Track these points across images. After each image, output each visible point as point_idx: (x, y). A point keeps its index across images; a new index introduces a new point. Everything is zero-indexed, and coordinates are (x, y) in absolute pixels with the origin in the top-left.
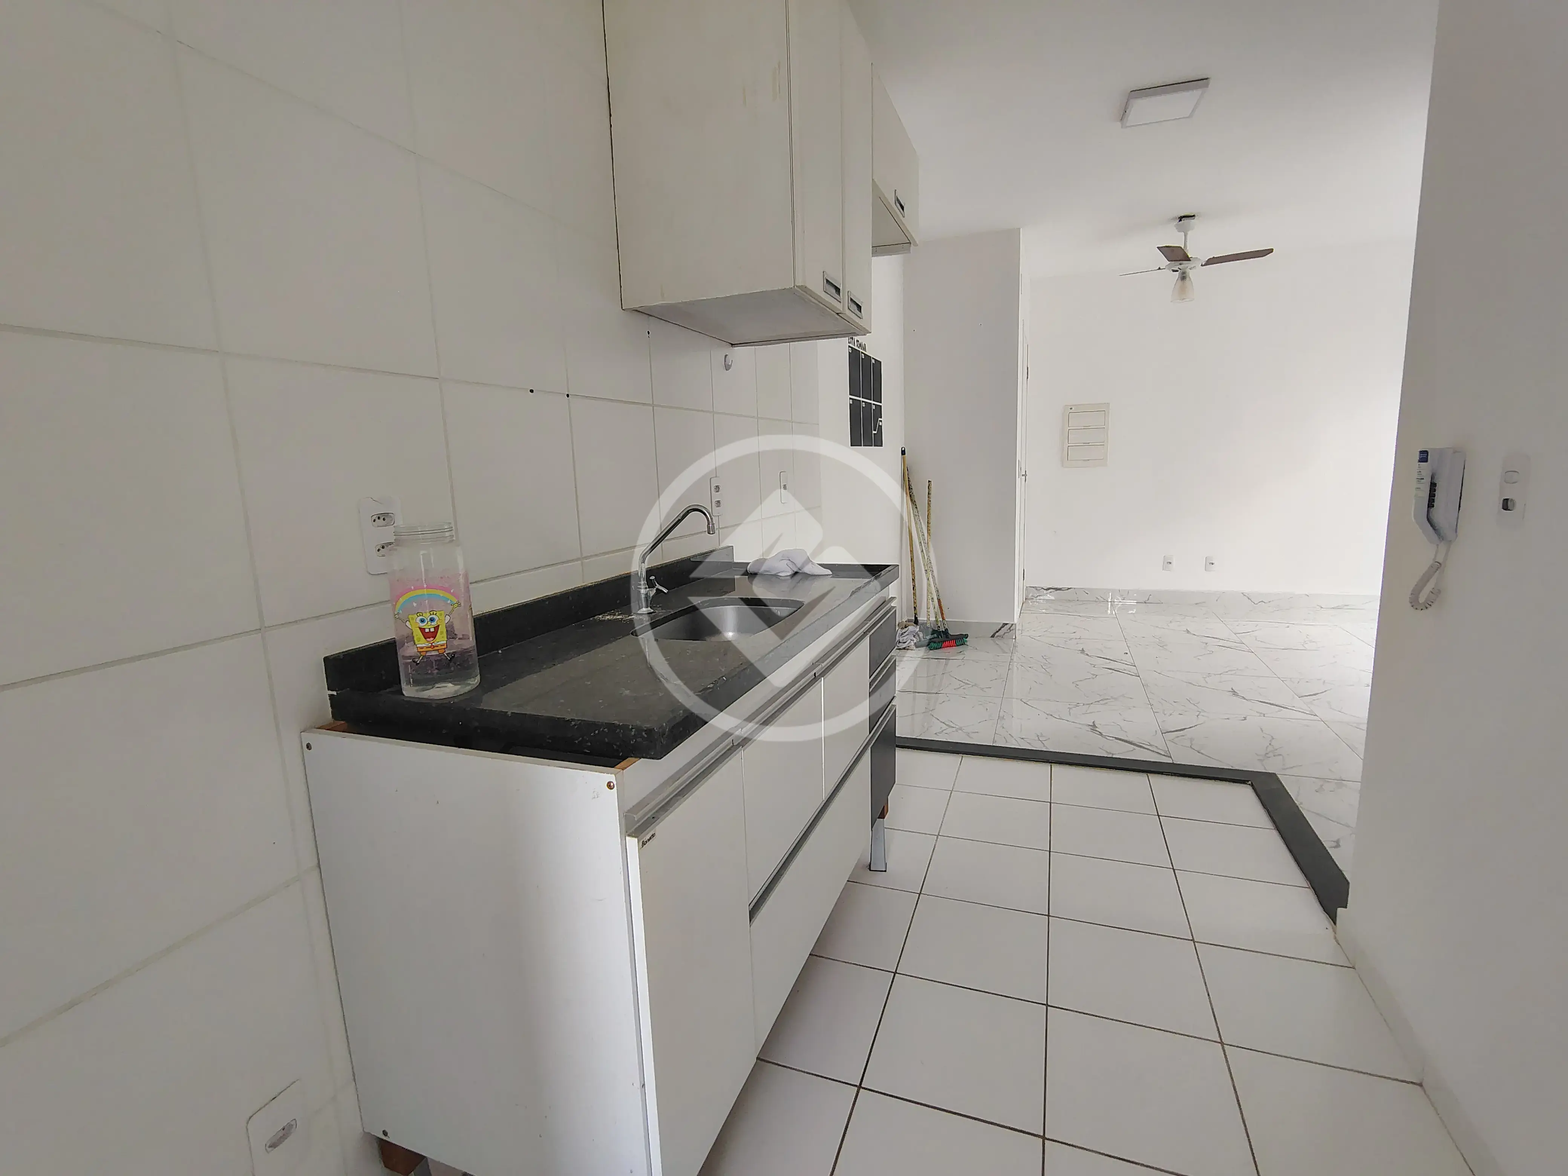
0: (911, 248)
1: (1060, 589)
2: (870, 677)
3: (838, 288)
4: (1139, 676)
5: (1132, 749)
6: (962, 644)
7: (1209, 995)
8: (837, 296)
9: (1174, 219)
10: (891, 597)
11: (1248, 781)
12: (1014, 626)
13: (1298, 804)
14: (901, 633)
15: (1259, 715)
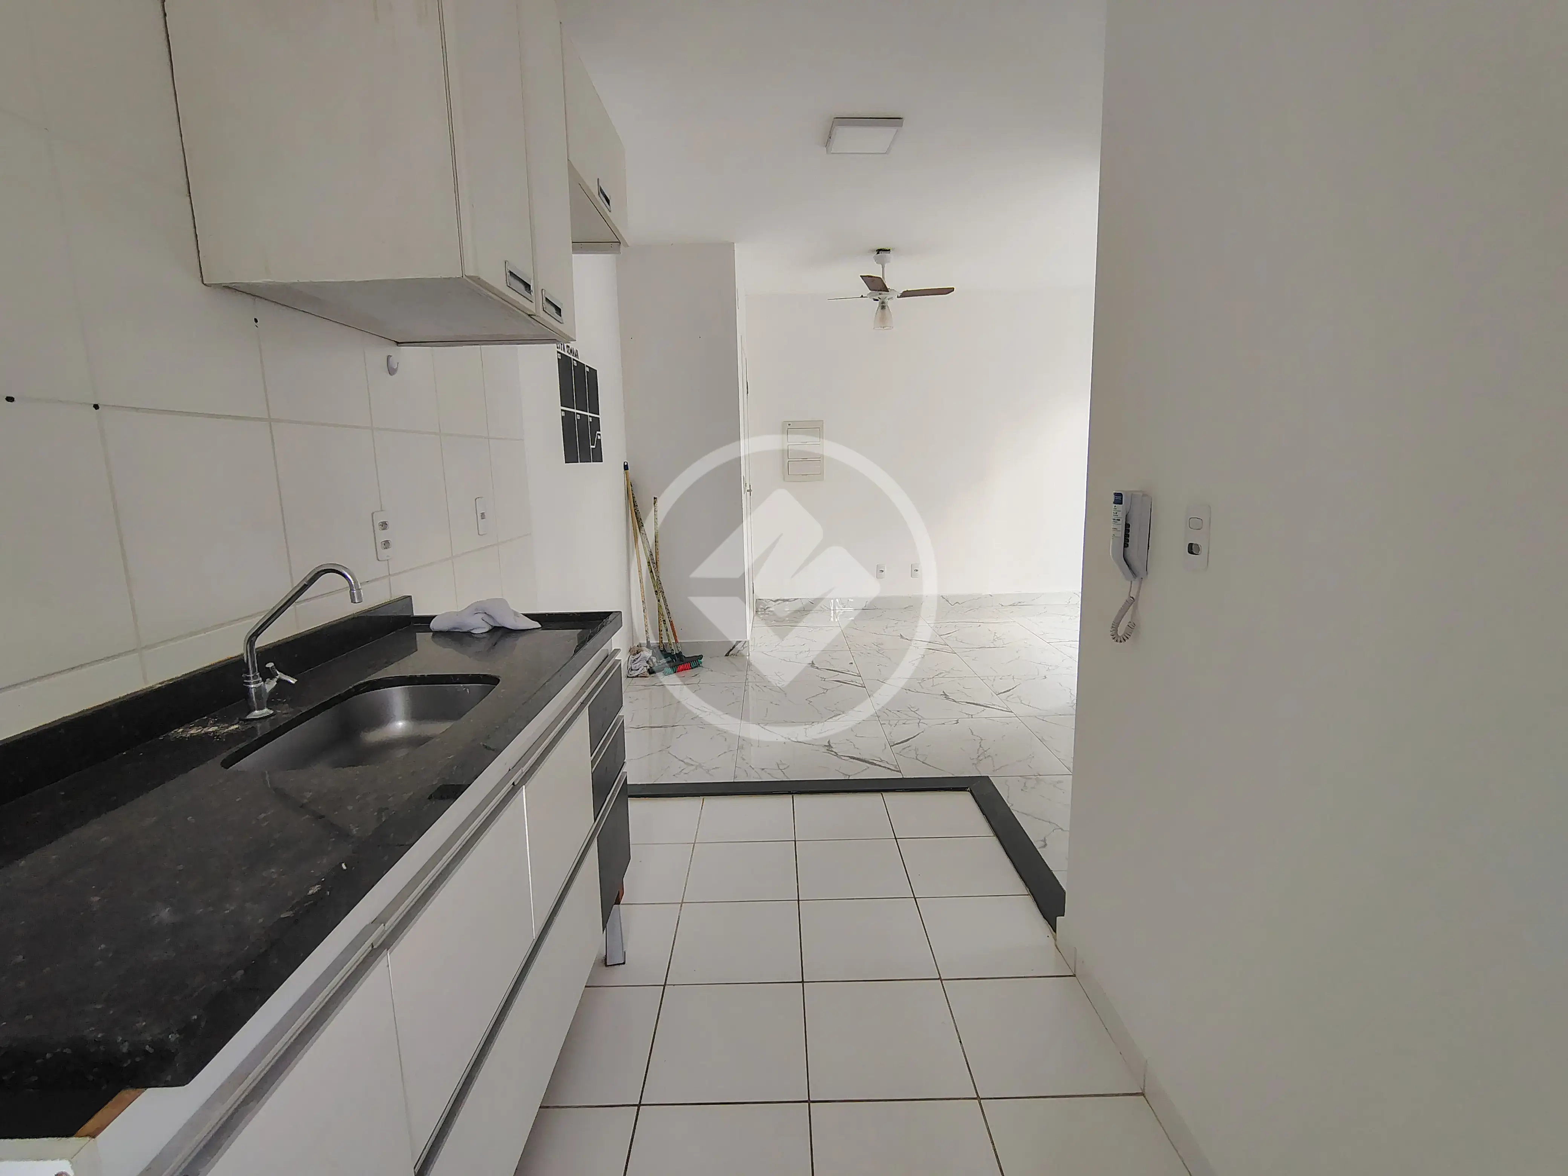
0: (621, 248)
1: (787, 600)
2: (591, 756)
3: (528, 284)
4: (865, 687)
5: (866, 768)
6: (697, 667)
7: (961, 1042)
8: (526, 293)
9: (873, 251)
10: (615, 649)
11: (967, 788)
12: (746, 645)
13: (1009, 806)
14: (633, 659)
15: (967, 716)
